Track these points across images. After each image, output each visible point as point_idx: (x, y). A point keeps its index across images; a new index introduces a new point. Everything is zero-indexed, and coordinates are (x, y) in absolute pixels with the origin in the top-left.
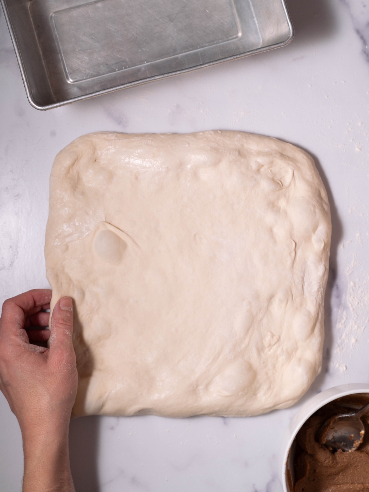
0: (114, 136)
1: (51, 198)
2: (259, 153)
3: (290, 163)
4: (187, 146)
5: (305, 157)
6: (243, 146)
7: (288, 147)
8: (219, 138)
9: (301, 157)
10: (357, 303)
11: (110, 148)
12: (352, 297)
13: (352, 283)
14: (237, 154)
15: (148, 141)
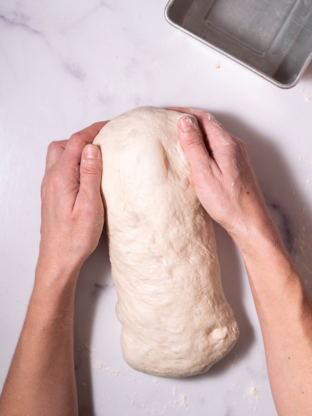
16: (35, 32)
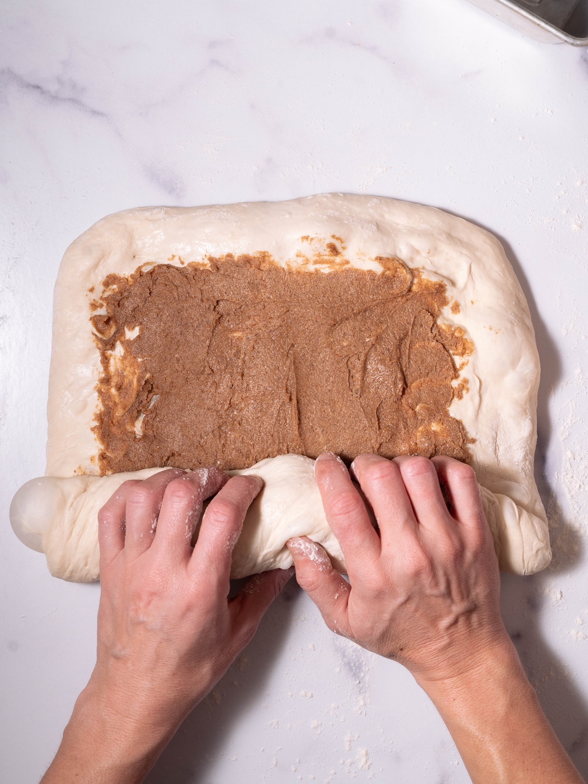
0: (163, 212)
2: (412, 231)
3: (464, 251)
4: (287, 216)
5: (488, 241)
6: (383, 217)
7: (460, 224)
8: (341, 202)
9: (479, 240)
10: (578, 487)
11: (158, 234)
12: (569, 476)
13: (569, 454)
14: (375, 228)
15: (221, 214)
16: (95, 113)
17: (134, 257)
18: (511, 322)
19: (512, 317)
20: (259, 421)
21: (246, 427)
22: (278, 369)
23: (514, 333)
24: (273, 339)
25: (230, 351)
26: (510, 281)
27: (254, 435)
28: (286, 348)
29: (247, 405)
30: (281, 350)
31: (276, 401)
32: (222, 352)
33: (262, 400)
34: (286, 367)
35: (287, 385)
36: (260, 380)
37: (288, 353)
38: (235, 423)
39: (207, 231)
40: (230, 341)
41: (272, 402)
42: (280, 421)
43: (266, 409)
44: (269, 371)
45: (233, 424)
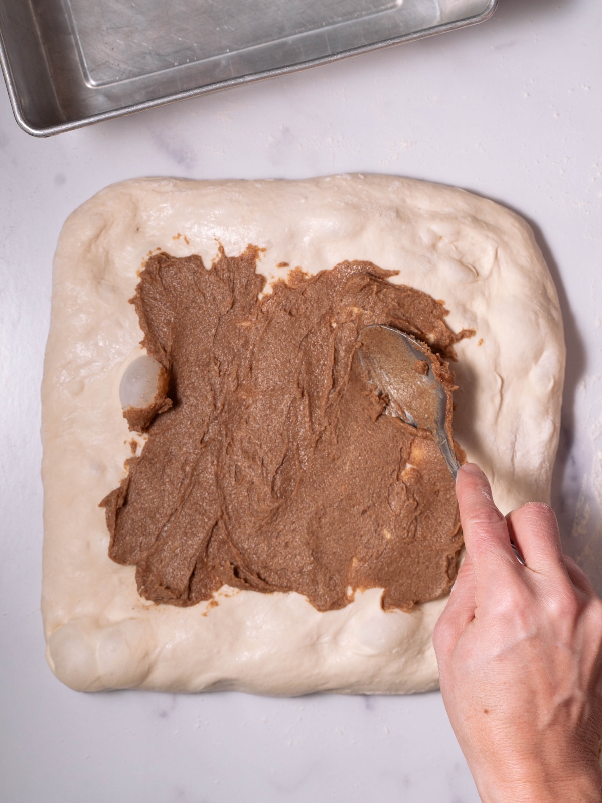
0: (171, 185)
1: (54, 297)
2: (434, 216)
3: (491, 235)
4: (303, 201)
5: (517, 224)
6: (404, 201)
7: (487, 206)
8: (360, 186)
9: (508, 224)
11: (165, 207)
12: (600, 478)
13: (600, 454)
14: (394, 215)
15: (232, 195)
17: (138, 229)
18: (536, 313)
19: (537, 308)
20: (268, 419)
21: (254, 425)
22: (290, 362)
23: (538, 324)
24: (284, 329)
25: (237, 342)
26: (538, 268)
27: (261, 434)
28: (299, 339)
29: (255, 402)
30: (293, 341)
31: (287, 397)
32: (229, 343)
33: (271, 396)
34: (298, 360)
35: (298, 380)
36: (270, 374)
37: (300, 345)
38: (242, 420)
39: (217, 212)
40: (237, 331)
41: (282, 397)
42: (290, 419)
43: (275, 406)
44: (280, 365)
45: (240, 422)
